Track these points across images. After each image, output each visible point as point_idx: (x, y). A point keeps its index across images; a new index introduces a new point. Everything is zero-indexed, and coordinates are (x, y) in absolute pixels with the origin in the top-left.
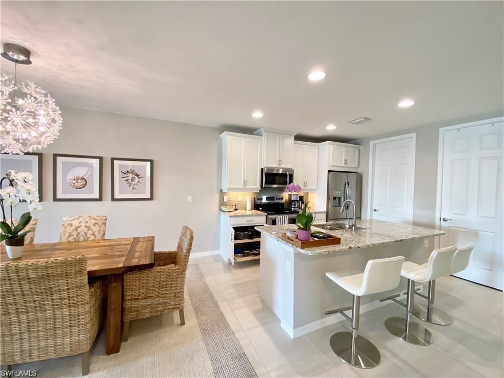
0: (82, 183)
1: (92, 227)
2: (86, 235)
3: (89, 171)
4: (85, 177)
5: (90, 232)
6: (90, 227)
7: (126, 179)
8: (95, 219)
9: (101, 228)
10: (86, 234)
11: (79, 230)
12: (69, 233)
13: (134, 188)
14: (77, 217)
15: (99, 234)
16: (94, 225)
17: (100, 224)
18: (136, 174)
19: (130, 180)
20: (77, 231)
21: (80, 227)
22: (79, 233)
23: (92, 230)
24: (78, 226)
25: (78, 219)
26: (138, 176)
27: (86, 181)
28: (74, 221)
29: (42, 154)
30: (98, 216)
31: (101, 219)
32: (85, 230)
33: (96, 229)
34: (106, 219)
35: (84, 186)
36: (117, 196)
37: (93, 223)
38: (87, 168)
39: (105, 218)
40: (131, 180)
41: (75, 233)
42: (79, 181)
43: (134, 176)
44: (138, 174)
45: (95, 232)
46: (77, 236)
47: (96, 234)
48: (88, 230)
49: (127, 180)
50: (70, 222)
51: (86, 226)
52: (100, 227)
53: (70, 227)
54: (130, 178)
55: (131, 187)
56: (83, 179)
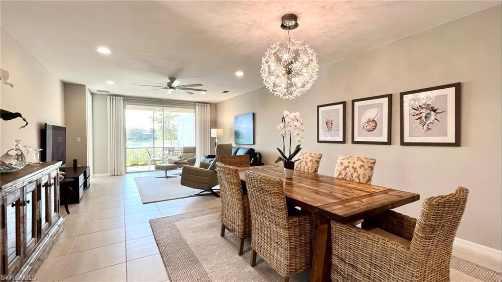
0: (372, 125)
1: (358, 169)
2: (352, 177)
3: (379, 112)
4: (375, 119)
5: (355, 175)
6: (356, 168)
7: (418, 116)
8: (362, 161)
9: (366, 172)
10: (352, 174)
11: (348, 170)
12: (340, 171)
13: (428, 129)
14: (348, 156)
15: (364, 178)
16: (361, 167)
17: (366, 167)
18: (432, 108)
19: (423, 118)
20: (345, 170)
21: (348, 167)
22: (346, 173)
23: (357, 172)
24: (347, 166)
25: (348, 159)
26: (435, 111)
27: (376, 123)
28: (345, 160)
29: (345, 102)
30: (366, 158)
31: (368, 162)
32: (352, 170)
33: (361, 171)
34: (374, 163)
35: (375, 129)
36: (407, 139)
37: (360, 165)
38: (377, 109)
39: (373, 161)
40: (426, 117)
41: (344, 173)
42: (371, 123)
43: (428, 112)
44: (436, 108)
45: (360, 175)
46: (345, 176)
47: (361, 177)
48: (354, 172)
49: (420, 118)
50: (342, 161)
51: (353, 167)
52: (366, 170)
53: (341, 165)
54: (424, 115)
55: (425, 127)
56: (373, 121)
